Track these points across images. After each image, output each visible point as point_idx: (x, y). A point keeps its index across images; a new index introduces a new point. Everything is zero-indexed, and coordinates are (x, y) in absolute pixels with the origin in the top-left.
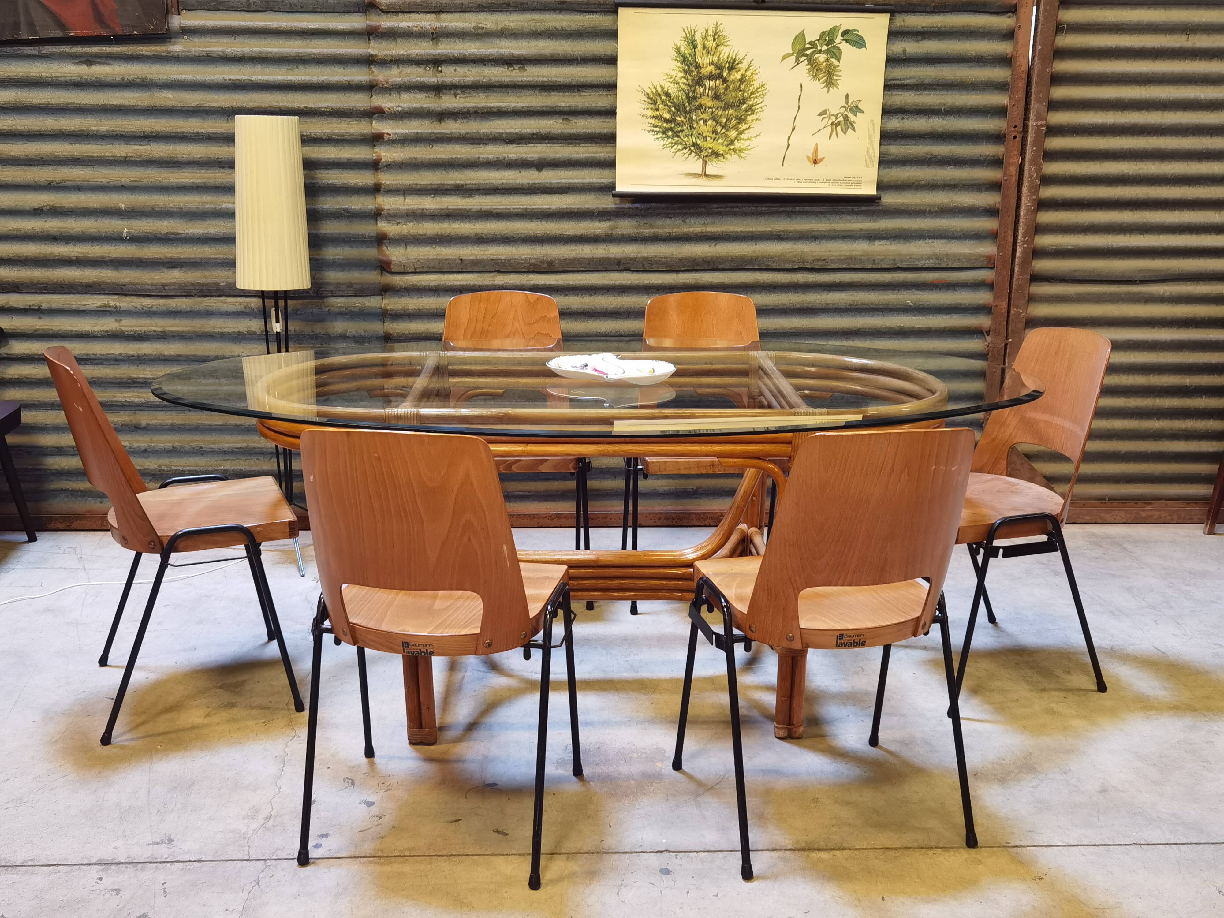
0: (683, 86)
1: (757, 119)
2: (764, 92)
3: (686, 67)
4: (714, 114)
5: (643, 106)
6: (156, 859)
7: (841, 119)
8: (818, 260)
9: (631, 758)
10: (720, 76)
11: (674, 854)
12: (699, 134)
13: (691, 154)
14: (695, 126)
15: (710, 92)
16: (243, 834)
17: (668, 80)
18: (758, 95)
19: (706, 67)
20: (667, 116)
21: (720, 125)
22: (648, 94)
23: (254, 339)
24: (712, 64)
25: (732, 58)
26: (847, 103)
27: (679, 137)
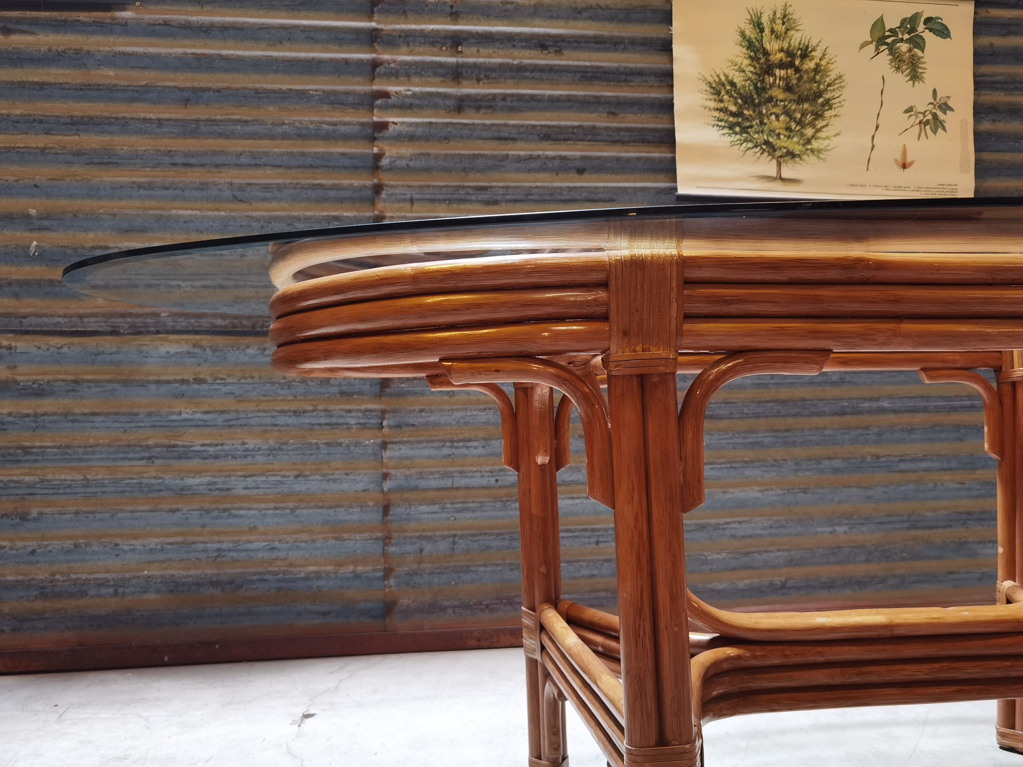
0: (750, 75)
1: (835, 116)
2: (842, 84)
3: (752, 54)
4: (787, 109)
5: (705, 96)
7: (930, 117)
10: (791, 65)
12: (771, 131)
13: (762, 153)
14: (765, 121)
15: (781, 83)
17: (732, 67)
18: (836, 87)
19: (776, 54)
20: (733, 108)
21: (795, 121)
22: (710, 83)
24: (781, 50)
25: (804, 44)
26: (935, 99)
27: (748, 133)
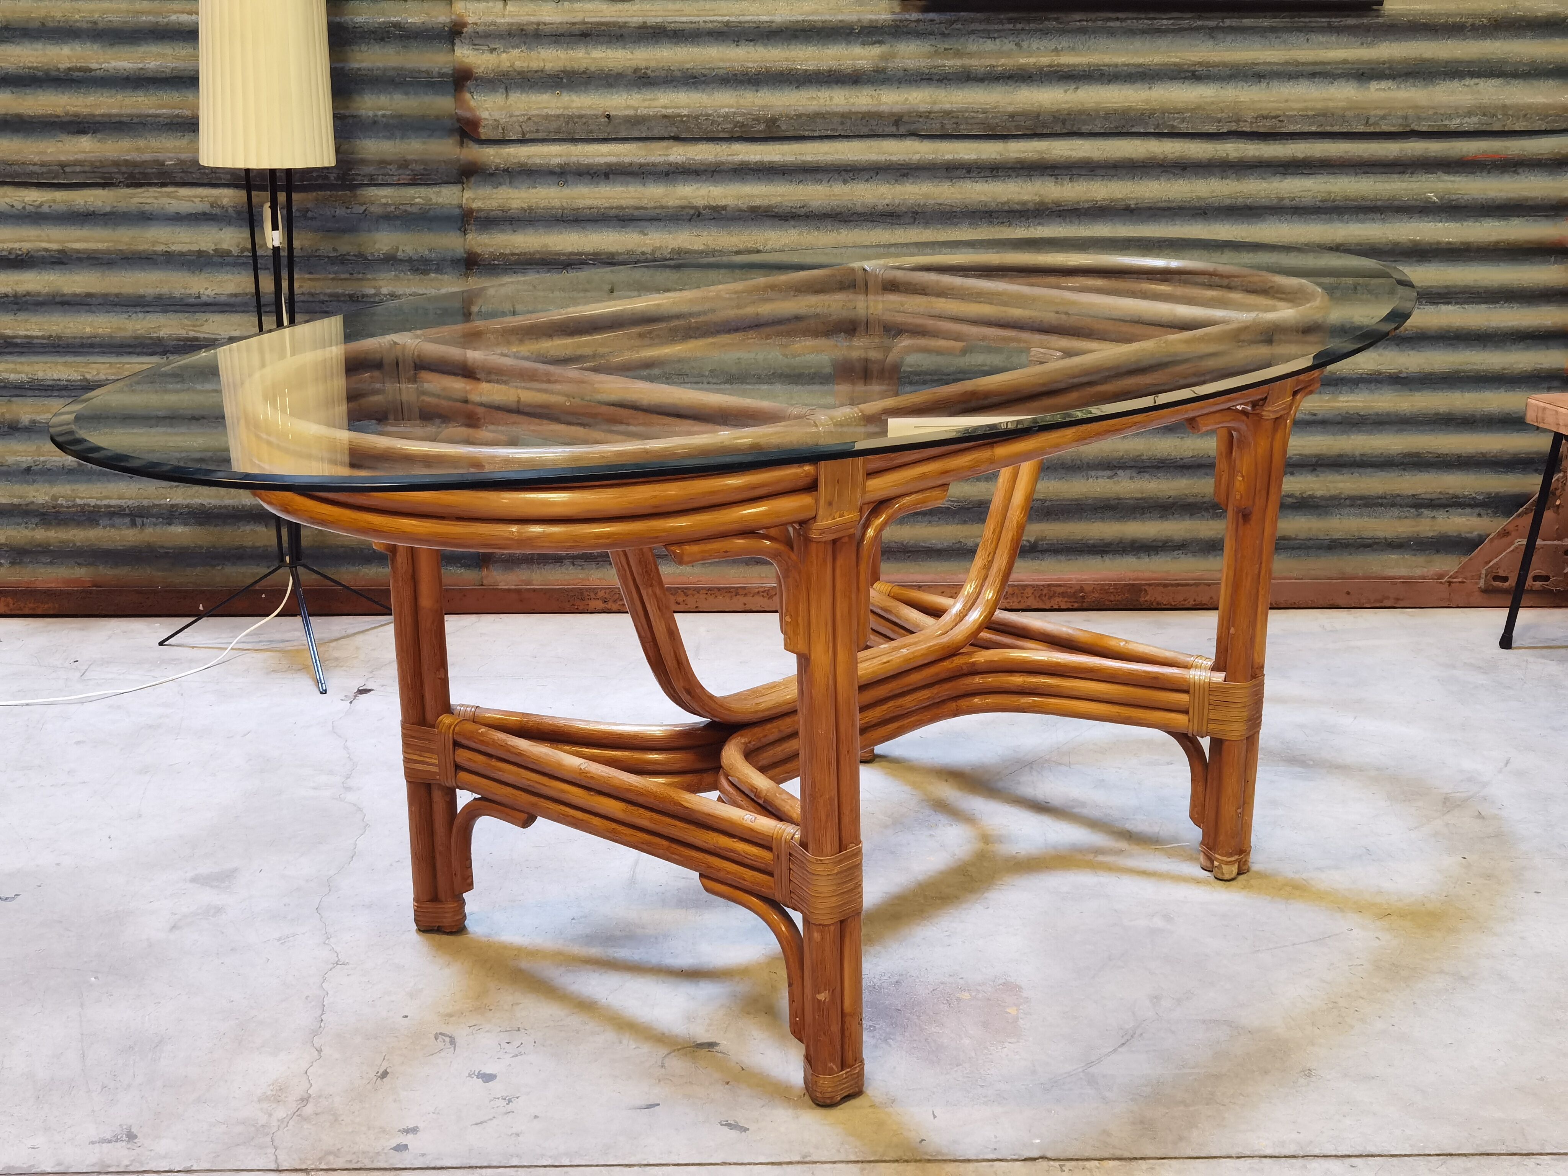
6: (109, 1166)
8: (1265, 117)
9: (959, 1000)
11: (1057, 1164)
16: (263, 1126)
23: (228, 264)
